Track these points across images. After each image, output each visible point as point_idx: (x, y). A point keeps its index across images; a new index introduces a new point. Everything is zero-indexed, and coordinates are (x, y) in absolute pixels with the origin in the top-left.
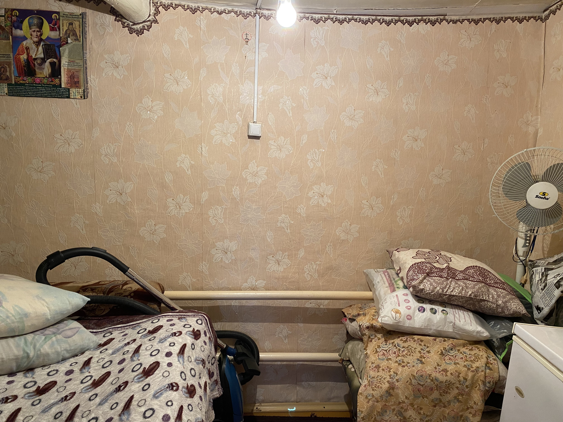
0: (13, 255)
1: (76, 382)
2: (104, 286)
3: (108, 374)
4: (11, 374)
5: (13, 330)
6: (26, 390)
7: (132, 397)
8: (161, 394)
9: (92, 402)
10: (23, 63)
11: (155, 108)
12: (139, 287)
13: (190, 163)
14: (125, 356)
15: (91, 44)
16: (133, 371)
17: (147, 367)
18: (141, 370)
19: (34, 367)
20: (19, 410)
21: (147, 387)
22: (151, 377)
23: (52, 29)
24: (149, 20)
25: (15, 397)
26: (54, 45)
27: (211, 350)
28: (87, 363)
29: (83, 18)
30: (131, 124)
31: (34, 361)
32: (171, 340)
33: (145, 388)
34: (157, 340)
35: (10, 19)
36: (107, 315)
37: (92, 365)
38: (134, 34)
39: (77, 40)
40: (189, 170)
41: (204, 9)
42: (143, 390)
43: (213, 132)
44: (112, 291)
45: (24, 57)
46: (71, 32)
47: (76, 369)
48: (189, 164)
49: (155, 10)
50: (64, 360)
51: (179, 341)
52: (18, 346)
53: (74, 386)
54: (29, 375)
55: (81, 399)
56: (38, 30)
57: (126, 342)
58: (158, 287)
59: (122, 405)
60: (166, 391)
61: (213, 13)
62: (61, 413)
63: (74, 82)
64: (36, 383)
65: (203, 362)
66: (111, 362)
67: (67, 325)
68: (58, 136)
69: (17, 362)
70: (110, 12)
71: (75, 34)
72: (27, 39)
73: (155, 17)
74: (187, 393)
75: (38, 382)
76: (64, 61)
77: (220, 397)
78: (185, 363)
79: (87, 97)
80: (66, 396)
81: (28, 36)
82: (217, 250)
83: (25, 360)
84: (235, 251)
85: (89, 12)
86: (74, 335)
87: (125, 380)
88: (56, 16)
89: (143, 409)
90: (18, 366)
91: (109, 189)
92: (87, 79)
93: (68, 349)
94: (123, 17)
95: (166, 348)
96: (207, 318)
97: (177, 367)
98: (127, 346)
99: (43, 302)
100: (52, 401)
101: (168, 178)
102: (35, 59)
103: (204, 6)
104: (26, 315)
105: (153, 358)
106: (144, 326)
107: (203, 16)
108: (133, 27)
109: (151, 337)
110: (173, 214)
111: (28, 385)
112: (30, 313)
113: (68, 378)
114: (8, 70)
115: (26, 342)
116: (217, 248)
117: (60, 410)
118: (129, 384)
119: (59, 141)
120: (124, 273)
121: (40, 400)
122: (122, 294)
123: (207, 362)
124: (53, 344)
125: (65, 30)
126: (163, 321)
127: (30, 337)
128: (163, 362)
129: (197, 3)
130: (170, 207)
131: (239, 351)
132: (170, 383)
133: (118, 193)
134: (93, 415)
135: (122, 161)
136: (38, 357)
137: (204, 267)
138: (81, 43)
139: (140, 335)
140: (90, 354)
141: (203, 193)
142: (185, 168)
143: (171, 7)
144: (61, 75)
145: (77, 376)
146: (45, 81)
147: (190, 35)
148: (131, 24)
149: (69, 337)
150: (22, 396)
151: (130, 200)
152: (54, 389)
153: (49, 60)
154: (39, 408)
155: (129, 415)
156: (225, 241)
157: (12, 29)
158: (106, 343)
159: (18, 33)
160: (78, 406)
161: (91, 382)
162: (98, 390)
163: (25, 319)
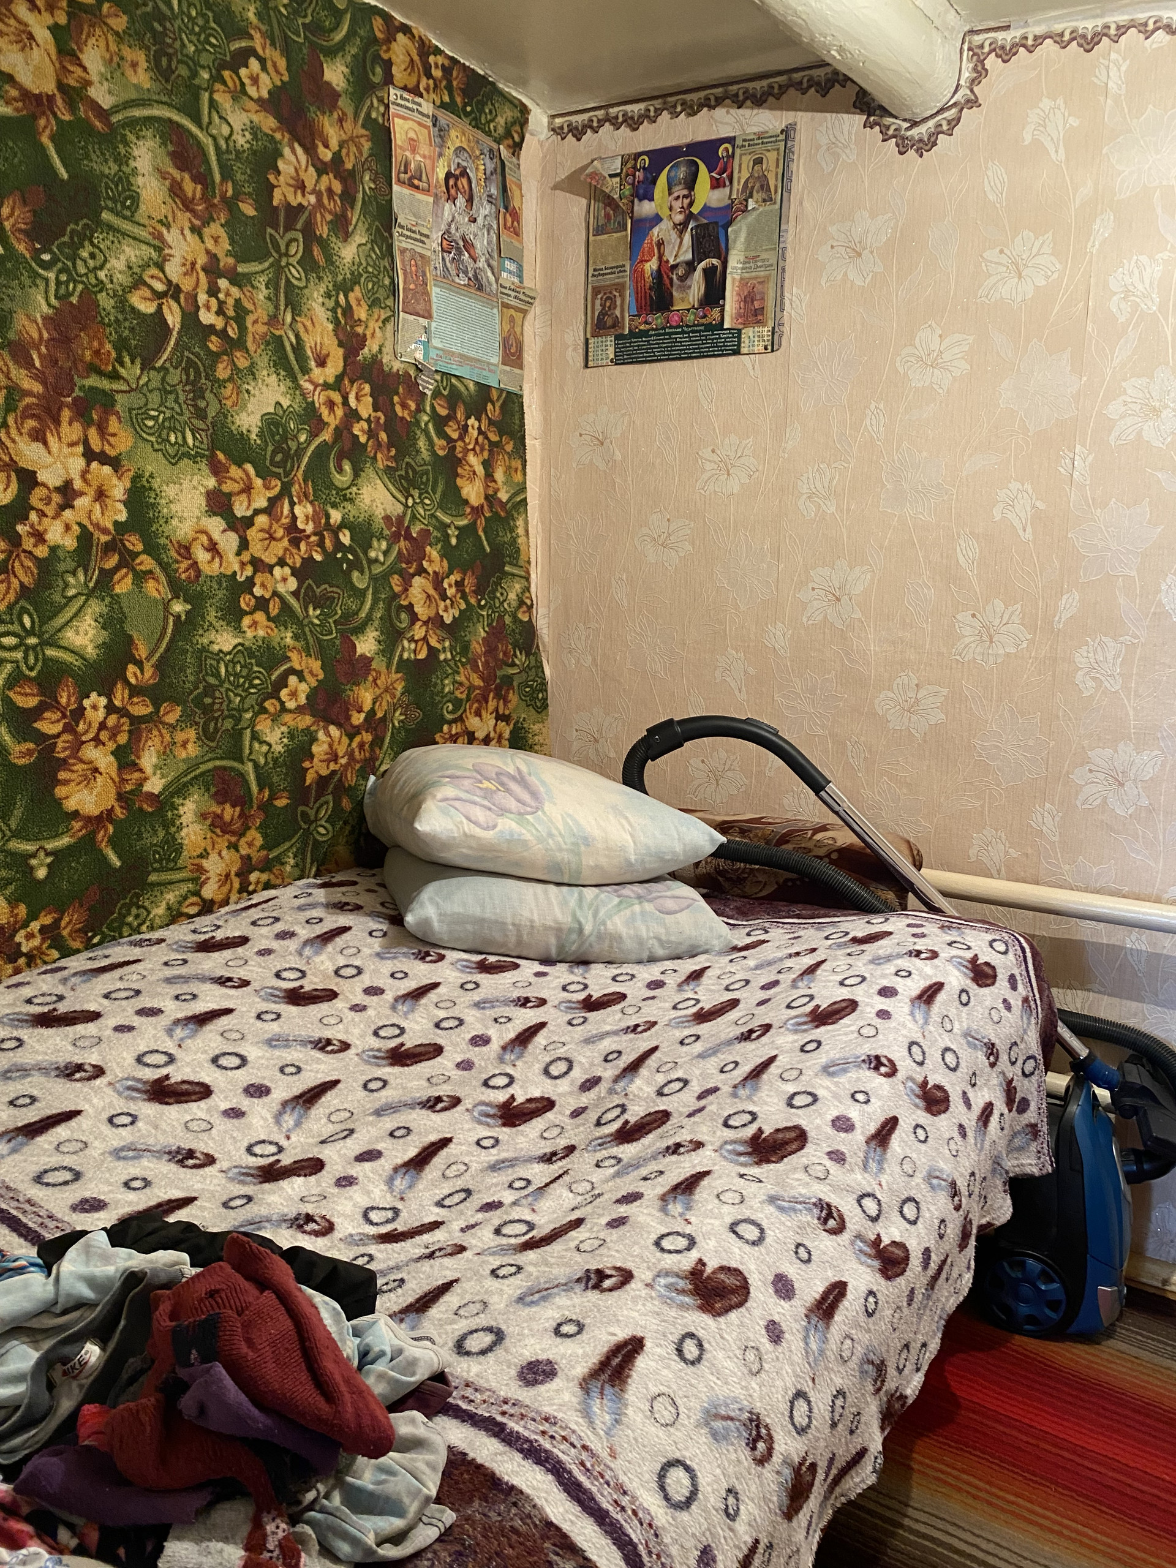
0: (596, 741)
1: (662, 1005)
2: (771, 827)
3: (734, 1003)
4: (547, 961)
5: (557, 867)
6: (565, 994)
7: (772, 1059)
8: (845, 1071)
9: (685, 1049)
10: (649, 280)
11: (946, 356)
12: (855, 840)
13: (1033, 507)
14: (780, 977)
15: (801, 203)
16: (789, 1007)
17: (824, 1006)
18: (809, 1008)
19: (591, 959)
20: (543, 1025)
21: (813, 1046)
22: (829, 1027)
23: (716, 184)
24: (955, 104)
25: (542, 1002)
26: (716, 223)
27: (1025, 1032)
28: (696, 976)
29: (786, 141)
30: (881, 406)
31: (591, 945)
32: (905, 963)
33: (808, 1048)
34: (866, 957)
35: (630, 179)
36: (770, 899)
37: (705, 980)
38: (912, 153)
39: (768, 200)
40: (1029, 529)
41: (1122, 30)
42: (802, 1050)
43: (1114, 409)
44: (787, 842)
45: (652, 265)
46: (759, 184)
47: (671, 981)
48: (1029, 509)
49: (975, 69)
50: (652, 960)
51: (925, 973)
52: (564, 903)
53: (659, 1010)
54: (579, 970)
55: (665, 1037)
56: (685, 192)
57: (793, 950)
58: (904, 848)
59: (745, 1069)
60: (859, 1066)
61: (1153, 32)
62: (620, 1053)
63: (753, 313)
64: (586, 986)
65: (991, 1050)
66: (747, 982)
67: (669, 889)
68: (706, 453)
69: (558, 938)
70: (855, 106)
71: (765, 187)
72: (661, 220)
73: (972, 91)
74: (918, 1096)
75: (591, 987)
76: (735, 261)
77: (1042, 1177)
78: (931, 1028)
79: (780, 345)
80: (637, 1026)
81: (664, 213)
82: (1091, 771)
83: (574, 936)
84: (1151, 779)
85: (803, 120)
86: (681, 910)
87: (767, 1021)
88: (727, 149)
89: (791, 1088)
90: (561, 947)
91: (811, 585)
92: (782, 297)
93: (664, 938)
94: (885, 112)
95: (884, 976)
96: (1025, 945)
97: (904, 1026)
98: (794, 959)
99: (624, 822)
100: (608, 1028)
101: (967, 552)
102: (674, 267)
103: (1123, 18)
104: (587, 841)
105: (844, 990)
106: (844, 927)
107: (1118, 52)
108: (909, 133)
109: (855, 948)
110: (970, 656)
111: (572, 988)
112: (594, 839)
113: (651, 993)
114: (618, 303)
115: (581, 899)
116: (1093, 768)
117: (619, 1048)
118: (772, 1031)
119: (708, 466)
120: (817, 793)
121: (585, 1020)
122: (810, 851)
123: (1004, 1058)
124: (633, 918)
125: (742, 181)
126: (897, 924)
127: (590, 893)
128: (867, 1004)
129: (1101, 16)
130: (964, 636)
131: (1129, 1079)
132: (873, 1053)
133: (831, 597)
134: (680, 1074)
135: (848, 510)
136: (600, 937)
137: (1048, 820)
138: (777, 206)
139: (830, 942)
140: (707, 960)
141: (1065, 597)
142: (1016, 523)
143: (1022, 49)
144: (724, 298)
145: (670, 994)
146: (690, 318)
147: (1071, 120)
148: (906, 125)
149: (669, 913)
150: (556, 1003)
151: (858, 615)
152: (619, 1007)
153: (703, 264)
154: (580, 1032)
155: (756, 1089)
156: (1121, 746)
157: (633, 202)
158: (747, 948)
159: (645, 208)
160: (655, 1049)
161: (694, 1010)
162: (704, 1029)
163: (583, 848)
